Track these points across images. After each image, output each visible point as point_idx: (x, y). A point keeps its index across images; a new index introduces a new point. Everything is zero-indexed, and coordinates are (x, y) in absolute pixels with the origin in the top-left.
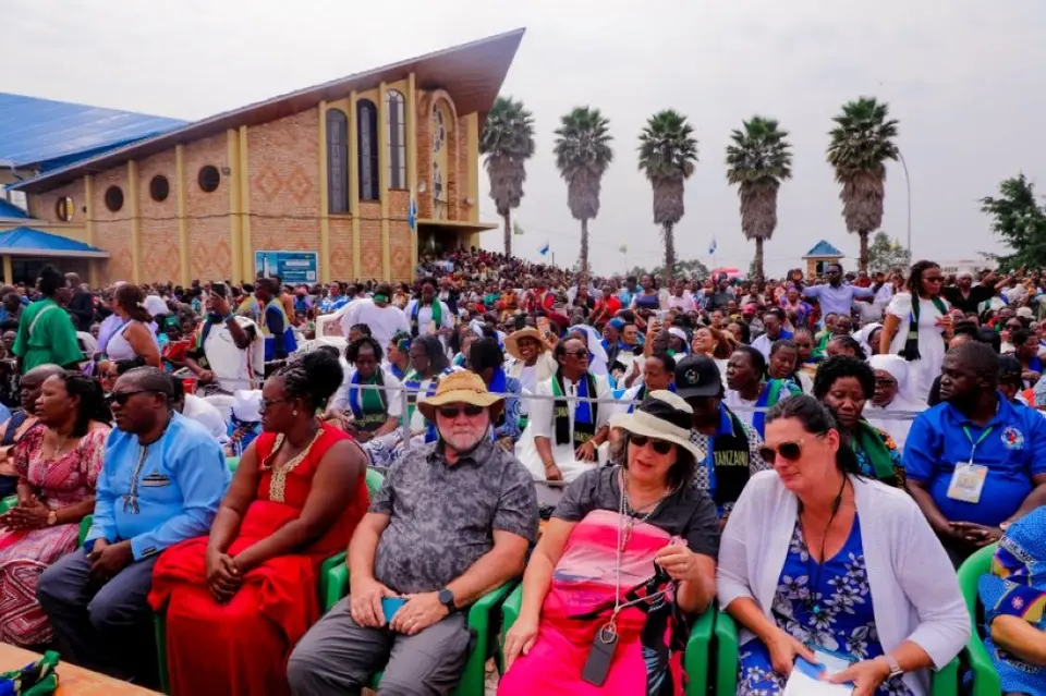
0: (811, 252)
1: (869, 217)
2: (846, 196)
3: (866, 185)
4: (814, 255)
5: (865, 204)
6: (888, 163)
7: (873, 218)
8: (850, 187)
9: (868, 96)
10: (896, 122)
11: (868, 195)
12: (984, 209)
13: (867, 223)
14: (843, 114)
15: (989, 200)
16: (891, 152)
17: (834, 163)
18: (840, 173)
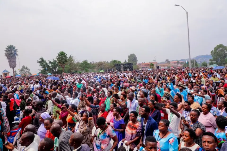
0: (3, 72)
1: (14, 65)
2: (9, 62)
3: (13, 60)
4: (3, 73)
5: (12, 63)
6: (16, 56)
7: (14, 66)
8: (9, 60)
9: (12, 45)
10: (17, 49)
11: (13, 62)
12: (37, 62)
13: (13, 66)
14: (7, 47)
15: (38, 61)
16: (17, 55)
17: (6, 56)
18: (7, 58)
